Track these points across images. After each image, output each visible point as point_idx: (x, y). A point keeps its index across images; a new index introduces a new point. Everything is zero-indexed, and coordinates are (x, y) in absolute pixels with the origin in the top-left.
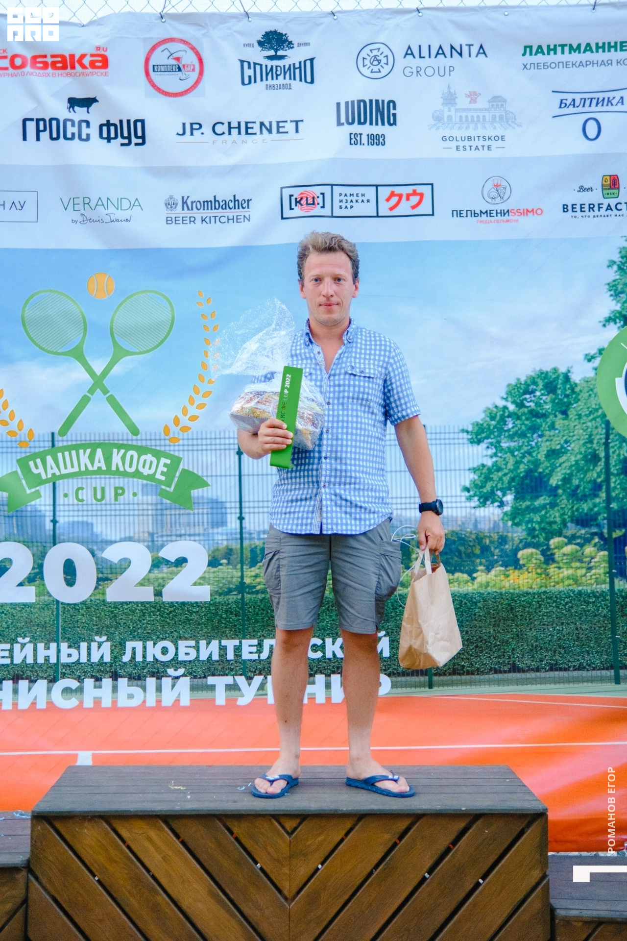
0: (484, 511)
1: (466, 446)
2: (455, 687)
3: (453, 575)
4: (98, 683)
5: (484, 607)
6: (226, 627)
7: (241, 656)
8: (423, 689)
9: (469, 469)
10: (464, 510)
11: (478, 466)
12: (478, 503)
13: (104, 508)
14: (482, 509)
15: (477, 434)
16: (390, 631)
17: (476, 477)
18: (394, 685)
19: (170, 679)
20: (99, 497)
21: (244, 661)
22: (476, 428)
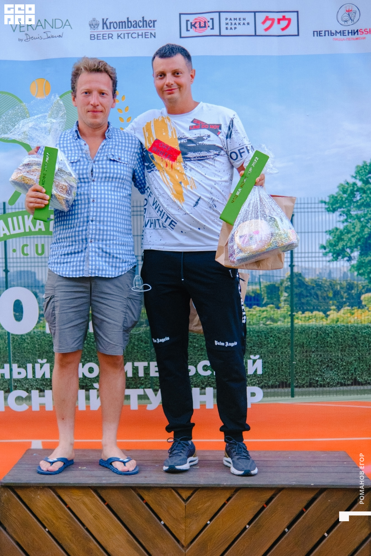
0: (337, 264)
1: (324, 213)
2: (311, 397)
3: (312, 312)
4: (41, 394)
5: (334, 337)
6: (137, 352)
7: (149, 374)
8: (286, 398)
9: (326, 232)
10: (321, 263)
11: (333, 229)
12: (331, 258)
13: (43, 260)
14: (335, 262)
15: (332, 204)
16: (263, 355)
17: (331, 238)
18: (265, 395)
19: (96, 390)
20: (40, 252)
21: (152, 377)
22: (332, 200)
